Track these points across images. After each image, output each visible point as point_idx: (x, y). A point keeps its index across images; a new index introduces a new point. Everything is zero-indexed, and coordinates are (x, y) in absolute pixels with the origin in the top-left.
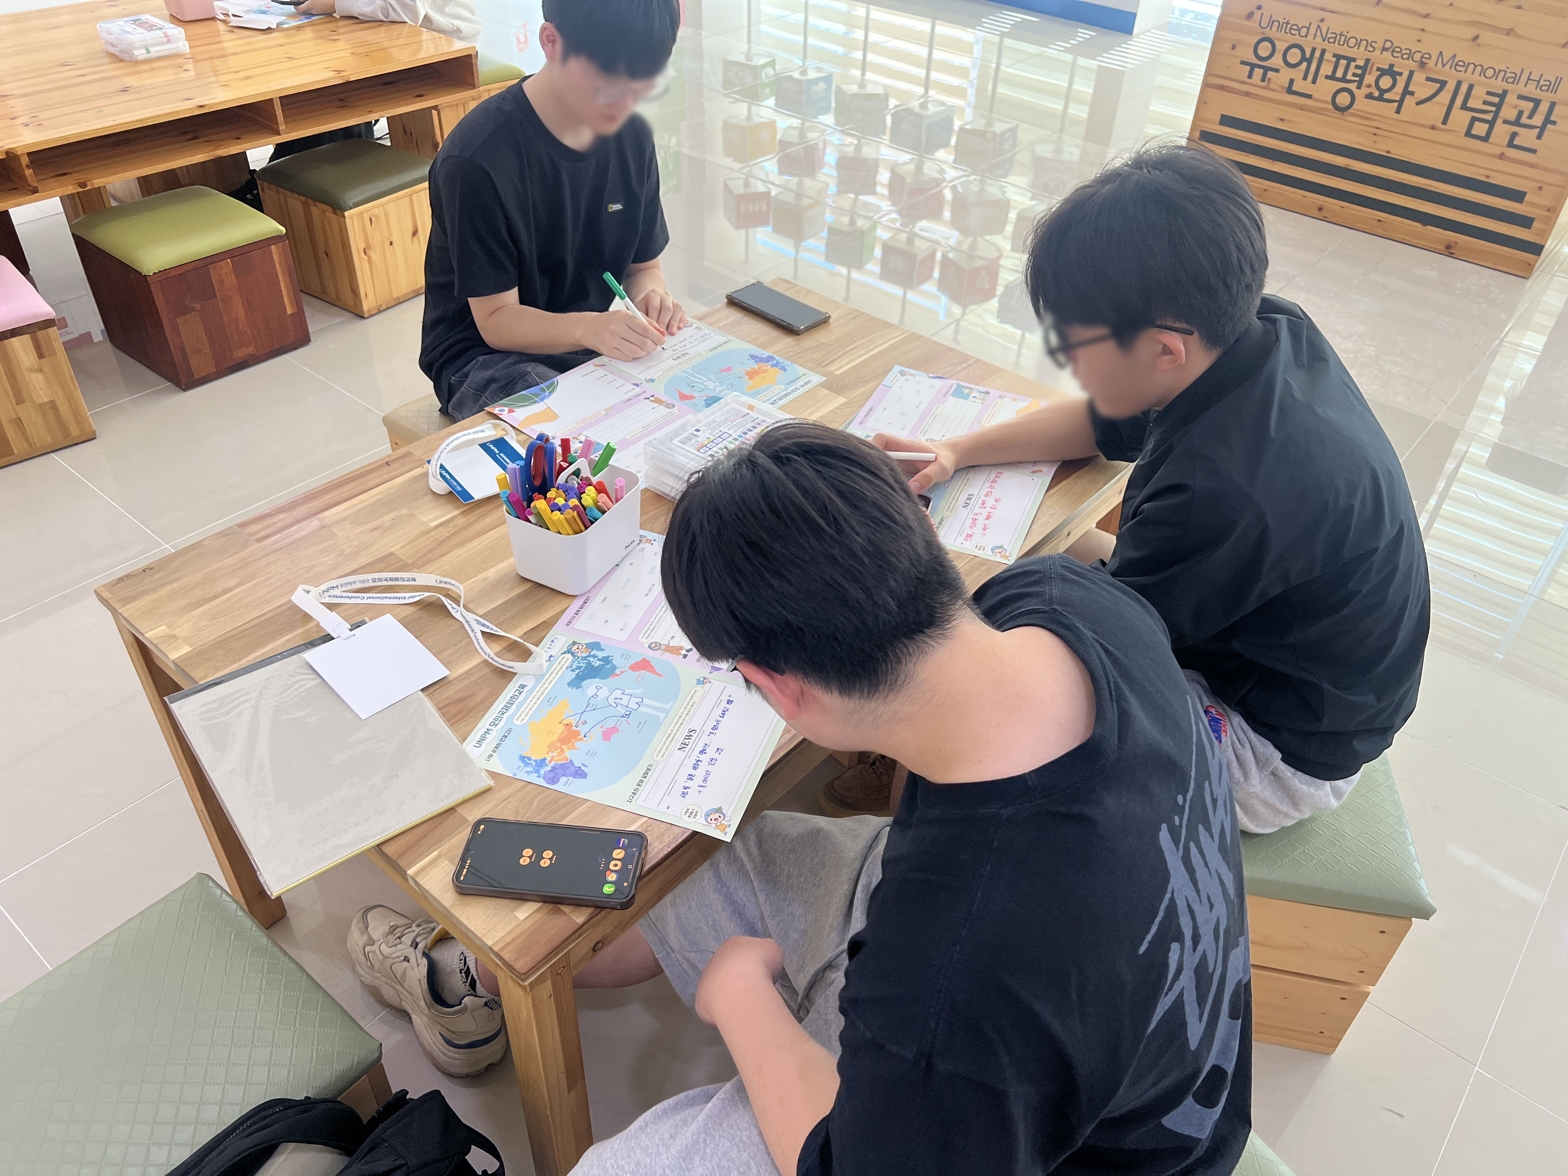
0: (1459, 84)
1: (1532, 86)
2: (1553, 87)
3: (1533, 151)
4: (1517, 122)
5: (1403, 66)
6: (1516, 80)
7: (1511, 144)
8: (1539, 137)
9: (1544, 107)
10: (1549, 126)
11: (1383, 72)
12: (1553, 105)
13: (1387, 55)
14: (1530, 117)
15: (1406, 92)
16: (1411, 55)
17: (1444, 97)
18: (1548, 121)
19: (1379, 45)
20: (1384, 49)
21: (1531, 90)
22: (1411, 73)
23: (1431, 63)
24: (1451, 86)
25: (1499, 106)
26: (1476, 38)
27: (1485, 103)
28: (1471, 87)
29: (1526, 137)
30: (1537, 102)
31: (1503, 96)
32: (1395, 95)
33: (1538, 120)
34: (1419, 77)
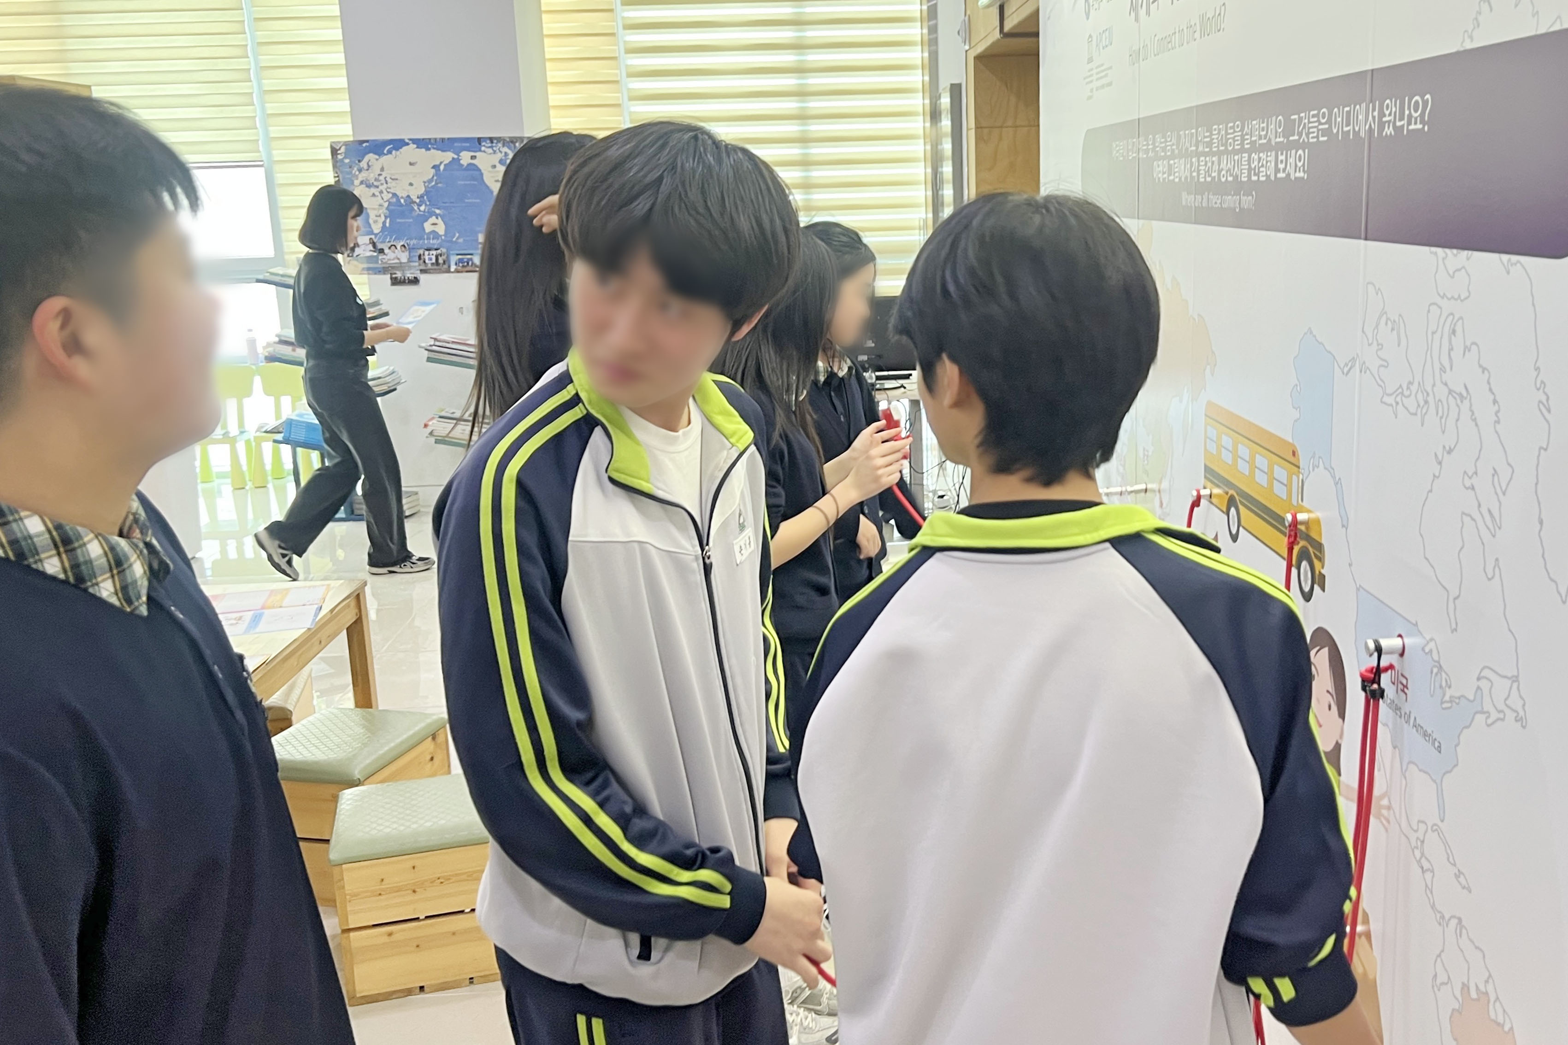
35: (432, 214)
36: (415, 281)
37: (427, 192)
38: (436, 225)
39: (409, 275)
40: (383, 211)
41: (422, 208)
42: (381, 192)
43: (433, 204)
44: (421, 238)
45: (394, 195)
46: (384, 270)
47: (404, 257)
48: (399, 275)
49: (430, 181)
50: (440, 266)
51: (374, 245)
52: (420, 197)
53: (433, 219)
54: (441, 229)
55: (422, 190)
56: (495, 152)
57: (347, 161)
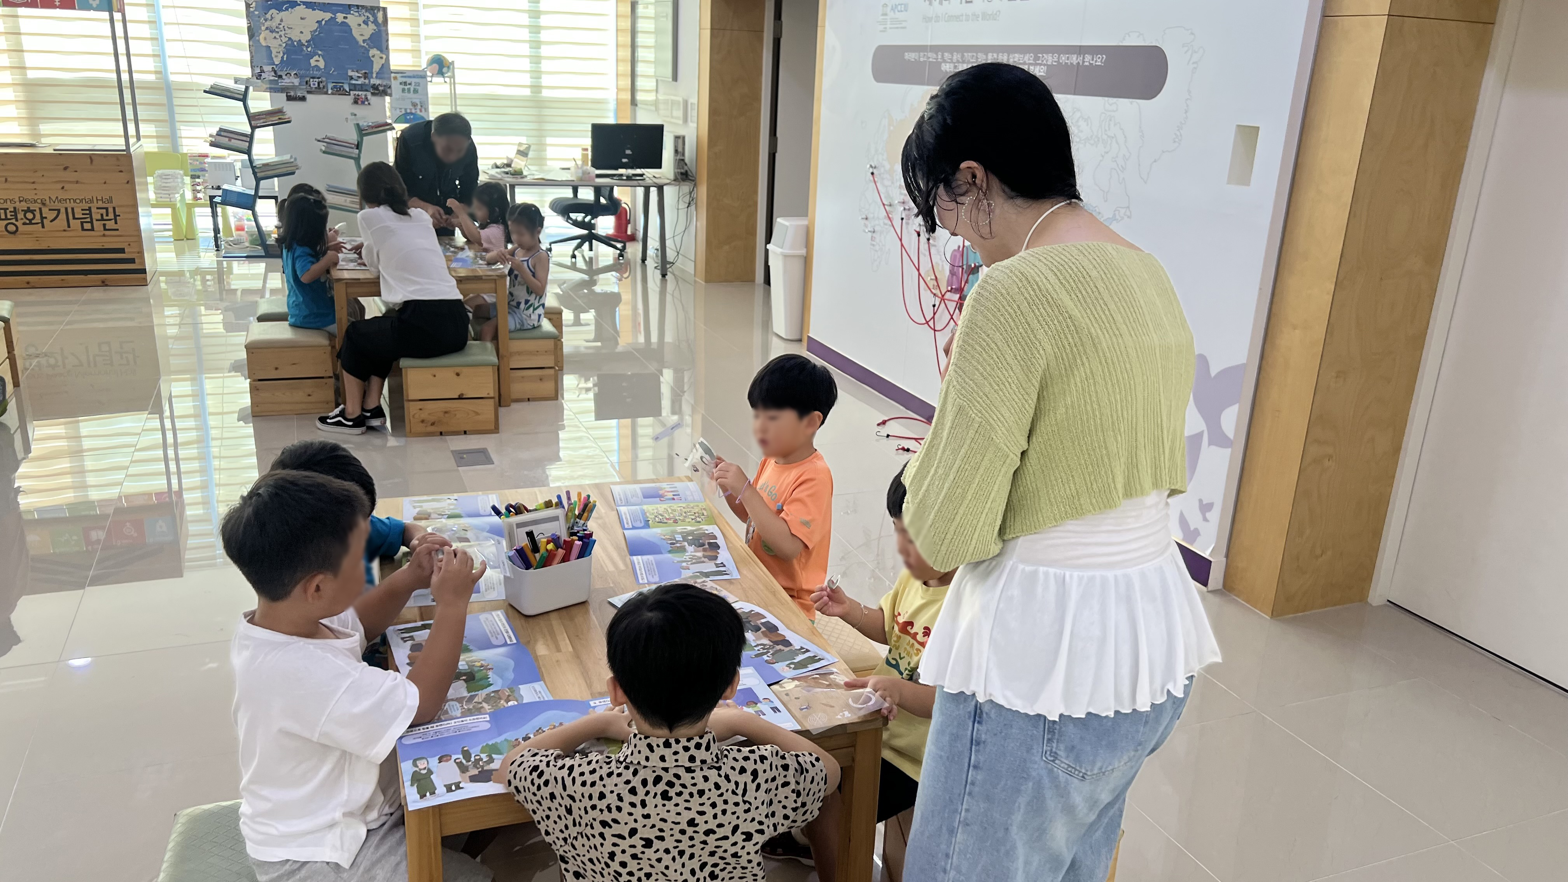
0: (66, 209)
1: (100, 203)
2: (110, 200)
3: (118, 230)
4: (102, 219)
5: (35, 207)
6: (92, 201)
7: (105, 229)
8: (116, 223)
9: (111, 210)
10: (118, 218)
11: (26, 212)
12: (114, 208)
13: (23, 203)
14: (107, 215)
15: (42, 218)
16: (35, 201)
17: (63, 215)
18: (116, 216)
19: (17, 199)
20: (20, 201)
21: (100, 204)
22: (40, 209)
23: (48, 202)
24: (63, 211)
25: (90, 214)
26: (63, 188)
27: (83, 214)
28: (73, 209)
29: (110, 224)
30: (107, 209)
31: (90, 209)
32: (38, 219)
33: (111, 216)
34: (45, 210)
35: (316, 54)
36: (303, 99)
37: (312, 39)
38: (318, 62)
39: (299, 94)
40: (281, 49)
41: (309, 49)
42: (281, 36)
43: (316, 47)
44: (309, 70)
45: (290, 39)
46: (282, 90)
47: (296, 82)
48: (292, 94)
49: (316, 31)
50: (321, 90)
51: (275, 72)
52: (307, 42)
53: (316, 58)
54: (322, 64)
55: (309, 37)
56: (360, 15)
57: (257, 13)
